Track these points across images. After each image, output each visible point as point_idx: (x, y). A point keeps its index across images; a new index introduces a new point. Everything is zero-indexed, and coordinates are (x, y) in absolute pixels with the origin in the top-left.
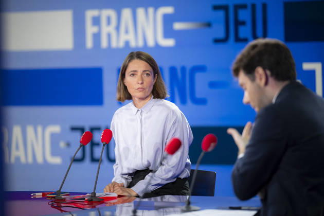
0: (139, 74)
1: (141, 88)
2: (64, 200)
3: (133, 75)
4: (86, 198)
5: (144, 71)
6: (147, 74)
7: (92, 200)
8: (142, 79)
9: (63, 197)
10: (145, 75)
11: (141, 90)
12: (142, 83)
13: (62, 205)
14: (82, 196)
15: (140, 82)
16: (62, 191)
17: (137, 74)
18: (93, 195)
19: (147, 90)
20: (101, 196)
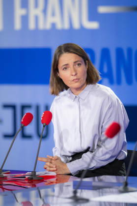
1: (76, 79)
2: (5, 178)
3: (66, 68)
4: (27, 177)
5: (75, 62)
6: (79, 64)
7: (32, 178)
8: (75, 71)
9: (4, 175)
10: (77, 66)
11: (77, 81)
12: (76, 74)
13: (4, 183)
14: (22, 174)
15: (74, 74)
16: (3, 169)
17: (69, 67)
18: (33, 173)
19: (82, 79)
20: (41, 175)
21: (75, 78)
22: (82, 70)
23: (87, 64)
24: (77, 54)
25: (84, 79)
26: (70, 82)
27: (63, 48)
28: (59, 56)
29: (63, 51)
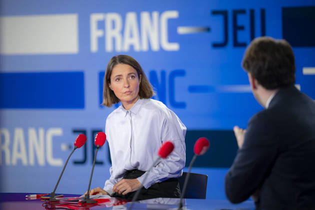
0: (125, 77)
1: (129, 92)
2: (58, 202)
3: (119, 79)
4: (80, 200)
5: (129, 74)
6: (132, 77)
7: (86, 202)
8: (128, 83)
9: (57, 199)
10: (131, 78)
11: (129, 93)
12: (129, 87)
13: (57, 207)
14: (75, 198)
15: (127, 86)
16: (56, 193)
18: (87, 196)
19: (134, 92)
20: (94, 199)
21: (127, 90)
22: (135, 82)
23: (141, 77)
24: (131, 65)
25: (136, 92)
26: (121, 94)
27: (118, 59)
28: (113, 66)
29: (117, 61)
